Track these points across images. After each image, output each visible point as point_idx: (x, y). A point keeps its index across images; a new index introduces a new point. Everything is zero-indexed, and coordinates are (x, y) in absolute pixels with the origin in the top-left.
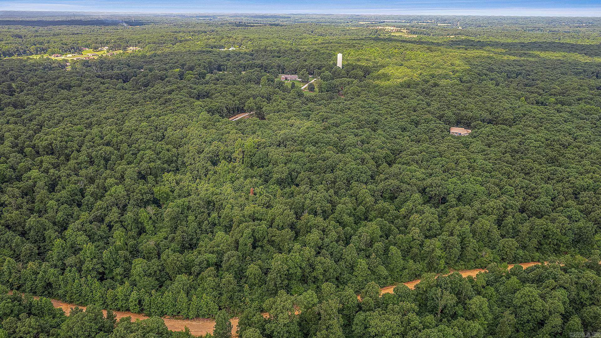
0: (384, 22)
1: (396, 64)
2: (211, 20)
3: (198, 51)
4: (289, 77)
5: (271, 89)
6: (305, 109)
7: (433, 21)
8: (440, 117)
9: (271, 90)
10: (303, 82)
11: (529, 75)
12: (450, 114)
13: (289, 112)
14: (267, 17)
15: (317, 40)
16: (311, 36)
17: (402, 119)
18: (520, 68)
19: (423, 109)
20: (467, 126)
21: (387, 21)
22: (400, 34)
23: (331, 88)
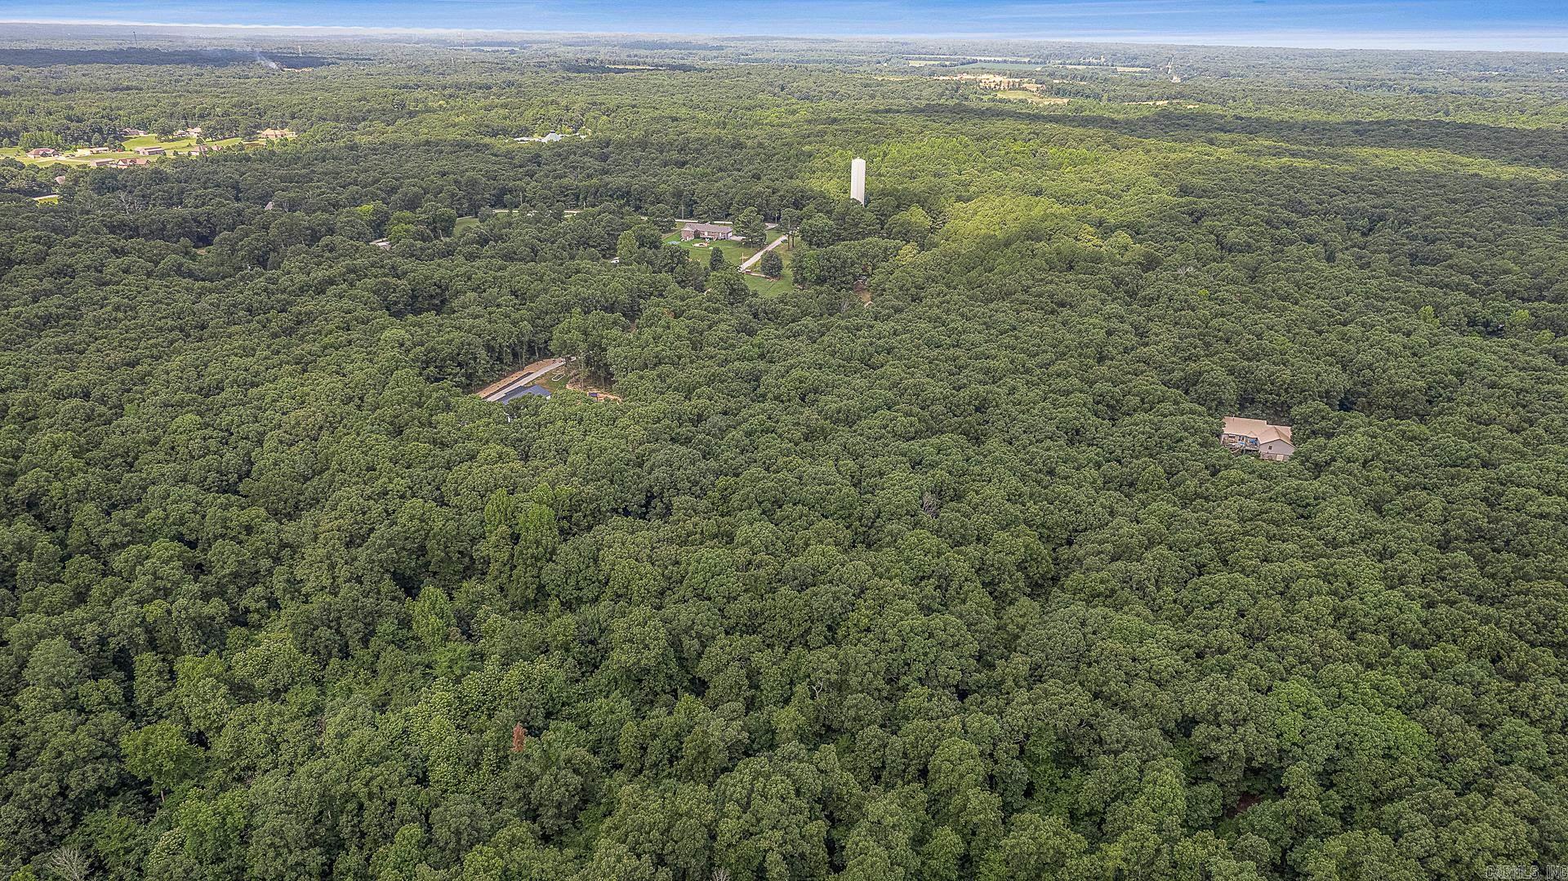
0: (975, 62)
1: (1023, 189)
2: (513, 52)
3: (452, 145)
4: (706, 229)
5: (644, 275)
6: (745, 351)
7: (1103, 60)
8: (1188, 384)
9: (647, 277)
10: (747, 245)
11: (1408, 223)
12: (1220, 374)
13: (692, 362)
14: (663, 46)
15: (794, 112)
16: (779, 101)
17: (1067, 393)
18: (1378, 201)
19: (1126, 351)
20: (1277, 413)
21: (983, 59)
22: (1020, 95)
23: (833, 270)
